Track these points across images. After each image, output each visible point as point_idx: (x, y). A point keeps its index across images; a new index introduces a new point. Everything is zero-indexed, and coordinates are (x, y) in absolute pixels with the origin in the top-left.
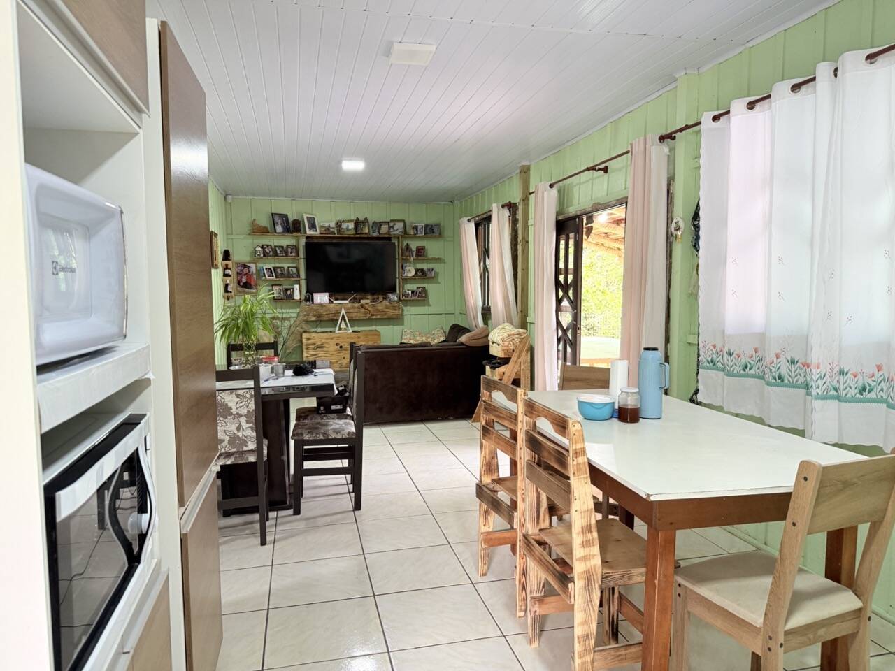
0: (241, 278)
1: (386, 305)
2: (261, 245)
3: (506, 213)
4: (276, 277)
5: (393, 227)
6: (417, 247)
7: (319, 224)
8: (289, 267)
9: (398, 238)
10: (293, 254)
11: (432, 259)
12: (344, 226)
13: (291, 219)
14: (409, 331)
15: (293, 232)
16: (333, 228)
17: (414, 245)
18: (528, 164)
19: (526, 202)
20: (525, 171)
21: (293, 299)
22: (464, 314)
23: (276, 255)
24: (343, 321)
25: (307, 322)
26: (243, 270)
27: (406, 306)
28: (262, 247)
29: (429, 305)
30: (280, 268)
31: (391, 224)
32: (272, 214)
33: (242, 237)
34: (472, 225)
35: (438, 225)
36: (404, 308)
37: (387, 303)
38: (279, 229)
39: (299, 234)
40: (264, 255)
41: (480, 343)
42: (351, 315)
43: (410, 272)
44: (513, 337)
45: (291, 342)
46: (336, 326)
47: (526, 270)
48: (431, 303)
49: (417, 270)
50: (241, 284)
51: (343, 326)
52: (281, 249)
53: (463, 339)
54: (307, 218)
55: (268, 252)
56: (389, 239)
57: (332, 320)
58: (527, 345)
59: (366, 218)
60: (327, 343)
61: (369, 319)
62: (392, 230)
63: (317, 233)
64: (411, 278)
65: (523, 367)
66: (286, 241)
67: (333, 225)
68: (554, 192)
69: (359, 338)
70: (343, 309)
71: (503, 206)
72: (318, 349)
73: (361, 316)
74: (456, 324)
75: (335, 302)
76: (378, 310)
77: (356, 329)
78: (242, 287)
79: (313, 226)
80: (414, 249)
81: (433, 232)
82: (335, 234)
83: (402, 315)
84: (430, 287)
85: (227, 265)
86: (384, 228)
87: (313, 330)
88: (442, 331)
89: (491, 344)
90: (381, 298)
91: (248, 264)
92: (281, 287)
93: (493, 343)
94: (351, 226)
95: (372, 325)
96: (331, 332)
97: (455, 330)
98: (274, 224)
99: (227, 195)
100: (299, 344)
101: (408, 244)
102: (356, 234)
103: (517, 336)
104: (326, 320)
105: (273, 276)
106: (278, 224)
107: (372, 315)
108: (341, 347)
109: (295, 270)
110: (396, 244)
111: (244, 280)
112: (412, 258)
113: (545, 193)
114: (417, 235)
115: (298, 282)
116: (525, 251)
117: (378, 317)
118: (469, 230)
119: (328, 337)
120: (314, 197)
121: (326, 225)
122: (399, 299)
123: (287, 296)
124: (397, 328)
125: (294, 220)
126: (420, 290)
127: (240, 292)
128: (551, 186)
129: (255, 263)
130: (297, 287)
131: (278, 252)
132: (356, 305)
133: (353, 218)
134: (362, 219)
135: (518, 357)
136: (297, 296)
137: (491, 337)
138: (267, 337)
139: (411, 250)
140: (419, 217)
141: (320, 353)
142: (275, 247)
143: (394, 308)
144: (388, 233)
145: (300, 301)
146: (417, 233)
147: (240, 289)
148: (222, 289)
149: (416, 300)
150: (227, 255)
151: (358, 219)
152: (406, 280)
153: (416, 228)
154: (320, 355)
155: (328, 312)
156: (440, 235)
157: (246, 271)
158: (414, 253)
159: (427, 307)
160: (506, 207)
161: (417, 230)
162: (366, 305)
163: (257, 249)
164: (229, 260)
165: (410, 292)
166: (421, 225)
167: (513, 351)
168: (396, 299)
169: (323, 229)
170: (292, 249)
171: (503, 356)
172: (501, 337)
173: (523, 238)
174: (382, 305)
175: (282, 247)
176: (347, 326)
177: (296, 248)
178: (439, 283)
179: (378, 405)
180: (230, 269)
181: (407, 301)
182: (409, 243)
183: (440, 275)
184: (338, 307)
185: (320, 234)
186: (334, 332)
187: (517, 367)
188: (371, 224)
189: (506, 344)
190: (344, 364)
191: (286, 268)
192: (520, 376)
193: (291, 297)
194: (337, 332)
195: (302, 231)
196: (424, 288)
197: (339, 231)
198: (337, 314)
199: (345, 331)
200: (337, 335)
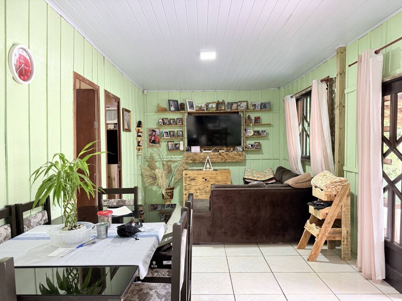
0: (151, 137)
1: (235, 154)
2: (162, 118)
3: (324, 86)
4: (170, 137)
5: (240, 105)
6: (255, 117)
7: (195, 105)
8: (177, 131)
9: (243, 112)
10: (180, 123)
11: (265, 124)
12: (210, 106)
13: (179, 103)
14: (249, 170)
15: (180, 110)
16: (204, 107)
17: (253, 116)
18: (345, 46)
19: (343, 75)
20: (342, 52)
21: (180, 150)
22: (287, 160)
23: (170, 124)
24: (208, 163)
25: (187, 163)
26: (152, 133)
27: (248, 154)
28: (163, 120)
29: (262, 154)
30: (172, 131)
31: (239, 104)
32: (169, 100)
33: (152, 114)
34: (294, 100)
35: (269, 103)
36: (246, 155)
37: (236, 152)
38: (172, 109)
39: (184, 111)
40: (164, 125)
41: (304, 186)
42: (213, 159)
43: (250, 132)
44: (336, 184)
45: (177, 176)
46: (204, 167)
47: (342, 129)
48: (263, 153)
49: (255, 132)
50: (151, 141)
51: (208, 166)
52: (173, 120)
53: (290, 182)
54: (189, 101)
55: (165, 122)
56: (238, 113)
57: (202, 162)
58: (348, 191)
59: (223, 101)
60: (197, 177)
61: (224, 162)
62: (239, 107)
63: (194, 111)
64: (251, 137)
65: (344, 209)
66: (176, 116)
67: (203, 105)
68: (380, 57)
69: (217, 174)
70: (208, 156)
71: (322, 81)
72: (192, 181)
73: (219, 160)
74: (281, 167)
75: (203, 151)
76: (229, 157)
77: (216, 168)
78: (152, 143)
79: (192, 106)
80: (253, 118)
81: (266, 108)
82: (204, 111)
83: (245, 160)
84: (263, 142)
85: (139, 130)
86: (234, 106)
87: (191, 168)
88: (271, 170)
89: (313, 188)
90: (232, 149)
91: (155, 130)
92: (173, 143)
93: (316, 187)
94: (214, 106)
95: (226, 166)
96: (201, 170)
97: (281, 171)
98: (170, 106)
99: (144, 90)
100: (181, 177)
101: (249, 116)
102: (217, 110)
103: (339, 184)
104: (198, 162)
105: (168, 136)
106: (172, 106)
107: (226, 160)
108: (206, 180)
109: (181, 133)
110: (242, 116)
111: (153, 139)
112: (252, 124)
113: (371, 59)
114: (255, 110)
115: (182, 140)
116: (342, 114)
117: (230, 161)
118: (291, 104)
119: (197, 173)
120: (192, 90)
121: (200, 105)
122: (243, 150)
123: (176, 148)
124: (242, 168)
125: (181, 103)
126: (257, 144)
127: (151, 146)
128: (376, 52)
129: (159, 129)
130: (181, 143)
131: (172, 122)
132: (216, 153)
133: (216, 101)
134: (221, 101)
135: (340, 201)
136: (182, 148)
137: (313, 182)
138: (160, 173)
139: (251, 119)
140: (257, 99)
141: (193, 183)
142: (170, 119)
143: (240, 155)
144: (237, 109)
145: (183, 151)
146: (255, 109)
147: (151, 144)
148: (136, 144)
149: (254, 151)
150: (139, 124)
151: (218, 101)
152: (248, 138)
153: (254, 105)
154: (193, 184)
155: (200, 158)
156: (270, 110)
157: (154, 133)
158: (253, 121)
159: (261, 155)
160: (324, 82)
161: (255, 107)
162: (222, 154)
163: (160, 121)
164: (140, 127)
165: (250, 146)
166: (258, 104)
167: (335, 195)
168: (241, 150)
169: (198, 108)
170: (180, 120)
171: (326, 200)
172: (324, 184)
173: (340, 104)
174: (232, 154)
175: (174, 119)
176: (210, 166)
177: (181, 120)
178: (269, 140)
179: (223, 230)
180: (141, 132)
181: (248, 151)
182: (250, 114)
183: (270, 135)
184: (205, 155)
185: (196, 111)
186: (203, 170)
187: (339, 210)
188: (226, 104)
189: (329, 190)
190: (207, 191)
191: (176, 132)
192: (341, 217)
193: (178, 149)
194: (204, 170)
195: (186, 110)
196: (259, 143)
197: (207, 109)
198: (204, 159)
199: (208, 170)
200: (204, 172)
